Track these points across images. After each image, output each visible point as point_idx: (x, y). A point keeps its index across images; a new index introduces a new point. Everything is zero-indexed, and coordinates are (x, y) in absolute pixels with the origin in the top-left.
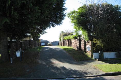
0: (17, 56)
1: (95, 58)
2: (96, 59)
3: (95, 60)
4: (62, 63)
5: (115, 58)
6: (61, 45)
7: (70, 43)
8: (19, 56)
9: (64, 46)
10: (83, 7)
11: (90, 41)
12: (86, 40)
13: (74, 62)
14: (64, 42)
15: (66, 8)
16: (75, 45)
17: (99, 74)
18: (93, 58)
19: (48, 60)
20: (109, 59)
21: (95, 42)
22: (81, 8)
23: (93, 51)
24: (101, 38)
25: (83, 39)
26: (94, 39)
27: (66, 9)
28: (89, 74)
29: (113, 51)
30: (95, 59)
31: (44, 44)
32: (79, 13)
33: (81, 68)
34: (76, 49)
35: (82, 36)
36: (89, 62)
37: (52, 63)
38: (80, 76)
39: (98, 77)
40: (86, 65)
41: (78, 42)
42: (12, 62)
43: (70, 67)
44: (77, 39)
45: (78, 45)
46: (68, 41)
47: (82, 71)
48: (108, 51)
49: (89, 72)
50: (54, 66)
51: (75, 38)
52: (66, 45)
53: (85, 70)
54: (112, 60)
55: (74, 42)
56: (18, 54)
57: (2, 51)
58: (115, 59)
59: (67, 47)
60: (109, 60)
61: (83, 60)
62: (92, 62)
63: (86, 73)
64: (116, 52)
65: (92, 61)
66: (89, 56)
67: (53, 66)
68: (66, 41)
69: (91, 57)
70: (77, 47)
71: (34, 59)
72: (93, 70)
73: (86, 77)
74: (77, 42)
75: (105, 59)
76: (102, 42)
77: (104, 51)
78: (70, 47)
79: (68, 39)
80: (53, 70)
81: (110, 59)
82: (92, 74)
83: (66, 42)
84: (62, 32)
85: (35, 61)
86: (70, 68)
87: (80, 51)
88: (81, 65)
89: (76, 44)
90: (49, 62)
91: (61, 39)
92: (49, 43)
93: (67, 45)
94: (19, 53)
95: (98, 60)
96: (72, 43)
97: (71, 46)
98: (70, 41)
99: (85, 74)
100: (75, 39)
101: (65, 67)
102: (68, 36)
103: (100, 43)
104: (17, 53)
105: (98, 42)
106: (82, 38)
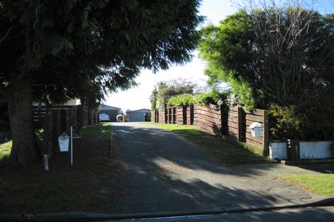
0: (61, 150)
1: (276, 156)
2: (278, 161)
3: (276, 163)
4: (190, 170)
5: (327, 158)
6: (157, 120)
7: (188, 116)
8: (67, 150)
9: (166, 122)
10: (237, 17)
11: (261, 112)
12: (245, 108)
13: (221, 168)
14: (166, 113)
15: (202, 17)
16: (205, 120)
17: (309, 201)
18: (271, 157)
19: (148, 160)
20: (313, 161)
21: (275, 114)
22: (232, 17)
23: (270, 139)
24: (292, 103)
25: (235, 105)
26: (272, 106)
27: (201, 19)
28: (280, 199)
29: (322, 139)
30: (276, 159)
31: (106, 117)
32: (226, 31)
33: (252, 185)
34: (211, 131)
35: (233, 96)
36: (264, 168)
37: (162, 170)
38: (260, 207)
39: (310, 208)
40: (260, 175)
41: (219, 112)
42: (47, 168)
43: (219, 182)
44: (215, 103)
45: (218, 122)
46: (182, 109)
47: (258, 193)
48: (310, 138)
49: (278, 196)
50: (172, 179)
51: (209, 101)
52: (174, 120)
53: (264, 189)
54: (322, 163)
55: (203, 112)
56: (64, 145)
57: (18, 134)
58: (329, 161)
59: (179, 126)
60: (315, 163)
61: (245, 163)
62: (272, 169)
63: (272, 198)
64: (331, 142)
65: (272, 166)
66: (256, 152)
67: (169, 178)
68: (174, 109)
69: (261, 154)
70: (215, 127)
71: (107, 158)
72: (286, 189)
73: (275, 208)
74: (214, 111)
75: (303, 160)
76: (297, 114)
77: (302, 139)
78: (188, 127)
79: (182, 105)
80: (177, 191)
81: (317, 161)
82: (289, 201)
83: (174, 112)
84: (162, 84)
85: (111, 164)
86: (220, 185)
87: (224, 137)
88: (246, 176)
89: (210, 119)
90: (151, 167)
91: (155, 105)
92: (120, 115)
93: (177, 119)
94: (67, 141)
95: (287, 164)
96: (195, 115)
97: (192, 123)
98: (189, 109)
99: (270, 202)
100: (207, 104)
101: (204, 180)
102: (181, 96)
103: (291, 117)
104: (60, 141)
105: (285, 115)
106: (232, 103)
